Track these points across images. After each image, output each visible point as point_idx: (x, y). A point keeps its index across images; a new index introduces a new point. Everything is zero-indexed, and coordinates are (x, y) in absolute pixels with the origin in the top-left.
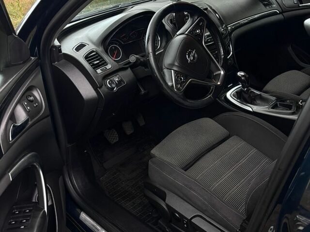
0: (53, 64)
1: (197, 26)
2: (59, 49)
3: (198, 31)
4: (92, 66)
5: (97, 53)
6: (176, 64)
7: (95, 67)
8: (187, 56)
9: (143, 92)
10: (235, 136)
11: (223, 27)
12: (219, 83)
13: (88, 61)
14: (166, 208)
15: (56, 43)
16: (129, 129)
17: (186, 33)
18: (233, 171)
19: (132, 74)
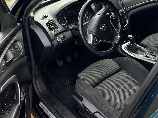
0: (30, 26)
1: (107, 11)
2: (33, 19)
3: (107, 14)
4: (49, 29)
5: (53, 22)
6: (94, 31)
7: (51, 29)
8: (100, 27)
9: (76, 43)
10: (124, 70)
11: (124, 9)
12: (117, 42)
13: (47, 26)
14: (82, 106)
15: (32, 15)
16: (69, 60)
17: (101, 14)
18: (119, 89)
19: (71, 34)
